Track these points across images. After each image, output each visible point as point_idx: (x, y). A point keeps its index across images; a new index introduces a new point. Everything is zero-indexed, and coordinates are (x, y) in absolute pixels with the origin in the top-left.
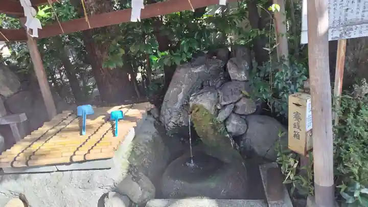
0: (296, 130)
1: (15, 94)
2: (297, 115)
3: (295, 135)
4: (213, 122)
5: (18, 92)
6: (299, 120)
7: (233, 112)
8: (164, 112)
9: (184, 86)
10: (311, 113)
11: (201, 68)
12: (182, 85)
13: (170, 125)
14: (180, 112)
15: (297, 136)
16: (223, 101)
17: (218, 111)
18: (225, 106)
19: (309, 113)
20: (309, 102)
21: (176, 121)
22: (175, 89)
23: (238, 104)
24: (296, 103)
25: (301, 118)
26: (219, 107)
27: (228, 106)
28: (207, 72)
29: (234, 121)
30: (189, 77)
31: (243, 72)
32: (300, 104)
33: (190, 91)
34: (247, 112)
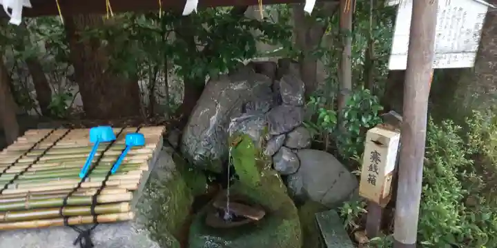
0: (372, 173)
2: (376, 157)
3: (369, 179)
4: (259, 157)
6: (378, 162)
7: (283, 145)
8: (188, 141)
9: (219, 106)
11: (242, 84)
12: (216, 104)
13: (196, 158)
15: (372, 181)
16: (272, 130)
17: (265, 143)
18: (274, 137)
21: (205, 154)
23: (290, 135)
24: (375, 140)
25: (380, 159)
26: (268, 138)
27: (279, 137)
28: (250, 91)
29: (285, 156)
30: (227, 95)
31: (300, 95)
32: (380, 142)
33: (227, 114)
34: (300, 145)
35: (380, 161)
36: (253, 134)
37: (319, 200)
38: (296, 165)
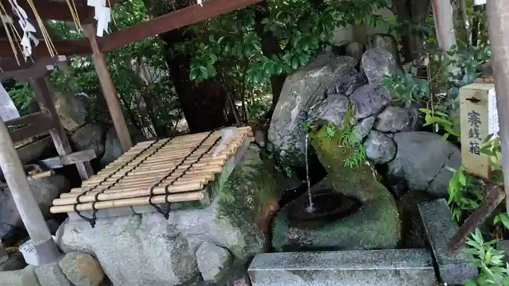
0: (473, 140)
1: (81, 127)
2: (474, 118)
3: (472, 148)
5: (85, 124)
6: (478, 124)
7: (374, 129)
8: (272, 137)
9: (299, 97)
10: (496, 112)
11: (322, 70)
12: (296, 96)
13: (281, 154)
14: (296, 134)
15: (475, 149)
16: (357, 113)
17: (351, 128)
18: (360, 120)
19: (493, 112)
20: (492, 93)
21: (290, 148)
22: (286, 103)
23: (380, 116)
24: (471, 98)
25: (481, 120)
26: (352, 122)
27: (365, 120)
28: (332, 76)
29: (375, 141)
30: (306, 85)
31: (386, 68)
32: (477, 98)
33: (308, 105)
34: (395, 127)
35: (480, 122)
36: (332, 119)
37: (423, 189)
38: (391, 149)
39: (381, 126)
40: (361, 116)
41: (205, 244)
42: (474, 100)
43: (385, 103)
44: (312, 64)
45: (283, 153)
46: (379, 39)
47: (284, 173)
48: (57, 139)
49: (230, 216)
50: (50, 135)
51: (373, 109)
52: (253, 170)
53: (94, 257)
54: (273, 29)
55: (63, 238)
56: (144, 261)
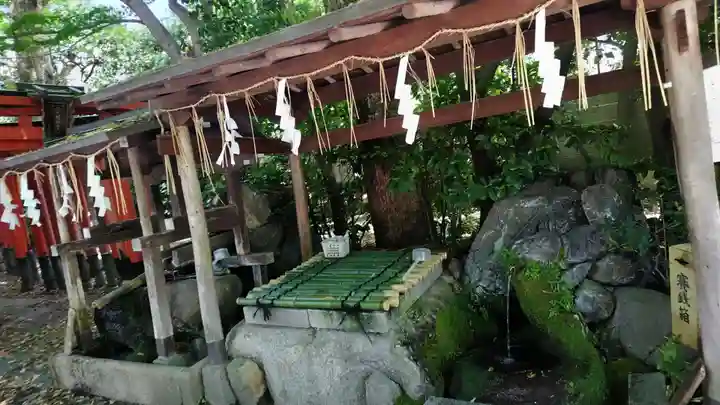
0: (683, 305)
1: (262, 226)
2: (683, 281)
3: (681, 315)
4: (550, 289)
5: (267, 224)
6: (686, 288)
7: (588, 277)
8: (470, 269)
11: (537, 200)
12: (503, 226)
14: (497, 270)
15: (685, 316)
16: (570, 256)
18: (572, 265)
21: (489, 286)
22: (490, 233)
23: (599, 264)
24: (679, 258)
26: (562, 265)
27: (578, 266)
28: (548, 208)
29: (588, 292)
30: (516, 214)
31: (608, 210)
32: (685, 260)
33: (514, 238)
34: (615, 278)
35: (688, 286)
37: (643, 358)
38: (608, 306)
39: (598, 276)
40: (573, 260)
41: (377, 373)
42: (682, 262)
43: (603, 249)
44: (526, 192)
45: (479, 290)
46: (611, 174)
47: (480, 314)
48: (239, 237)
49: (408, 348)
50: (232, 230)
51: (589, 255)
52: (442, 304)
53: (261, 367)
54: (487, 147)
55: (234, 341)
56: (312, 380)
